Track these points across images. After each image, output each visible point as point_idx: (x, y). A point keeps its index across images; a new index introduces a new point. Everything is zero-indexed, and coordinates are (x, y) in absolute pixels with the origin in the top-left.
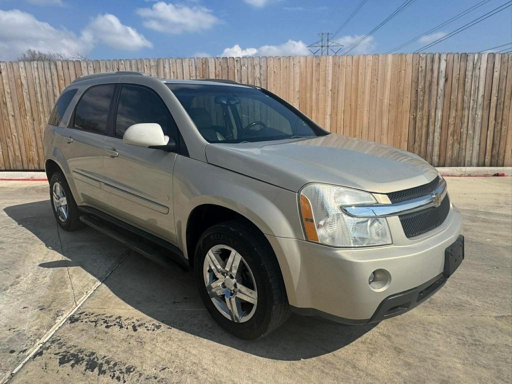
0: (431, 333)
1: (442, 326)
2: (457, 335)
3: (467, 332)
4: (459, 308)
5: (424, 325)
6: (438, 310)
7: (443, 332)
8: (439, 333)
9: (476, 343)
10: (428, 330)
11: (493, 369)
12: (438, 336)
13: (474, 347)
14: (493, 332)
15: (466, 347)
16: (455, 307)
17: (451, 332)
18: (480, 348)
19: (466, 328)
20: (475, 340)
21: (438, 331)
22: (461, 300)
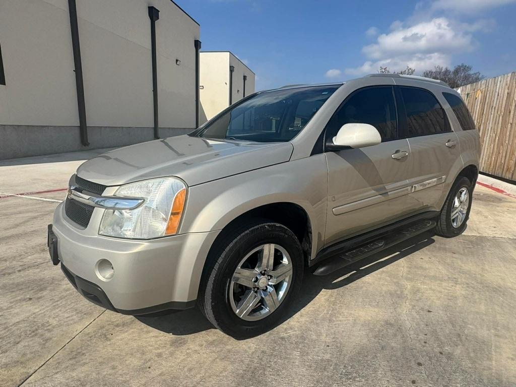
0: (74, 313)
1: (71, 324)
2: (54, 327)
3: (48, 335)
4: (74, 353)
5: (85, 314)
6: (89, 334)
7: (66, 320)
8: (67, 318)
9: (34, 333)
10: (78, 313)
11: (11, 326)
12: (66, 315)
13: (34, 328)
14: (24, 355)
15: (40, 325)
16: (79, 351)
17: (60, 325)
18: (28, 332)
19: (51, 339)
20: (36, 335)
21: (71, 318)
22: (81, 365)
